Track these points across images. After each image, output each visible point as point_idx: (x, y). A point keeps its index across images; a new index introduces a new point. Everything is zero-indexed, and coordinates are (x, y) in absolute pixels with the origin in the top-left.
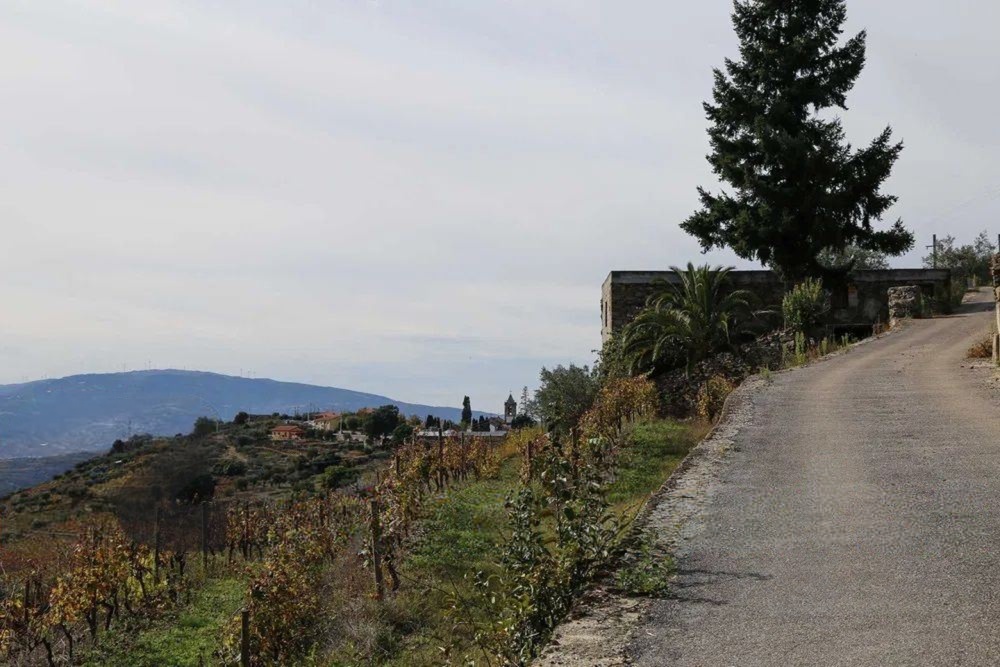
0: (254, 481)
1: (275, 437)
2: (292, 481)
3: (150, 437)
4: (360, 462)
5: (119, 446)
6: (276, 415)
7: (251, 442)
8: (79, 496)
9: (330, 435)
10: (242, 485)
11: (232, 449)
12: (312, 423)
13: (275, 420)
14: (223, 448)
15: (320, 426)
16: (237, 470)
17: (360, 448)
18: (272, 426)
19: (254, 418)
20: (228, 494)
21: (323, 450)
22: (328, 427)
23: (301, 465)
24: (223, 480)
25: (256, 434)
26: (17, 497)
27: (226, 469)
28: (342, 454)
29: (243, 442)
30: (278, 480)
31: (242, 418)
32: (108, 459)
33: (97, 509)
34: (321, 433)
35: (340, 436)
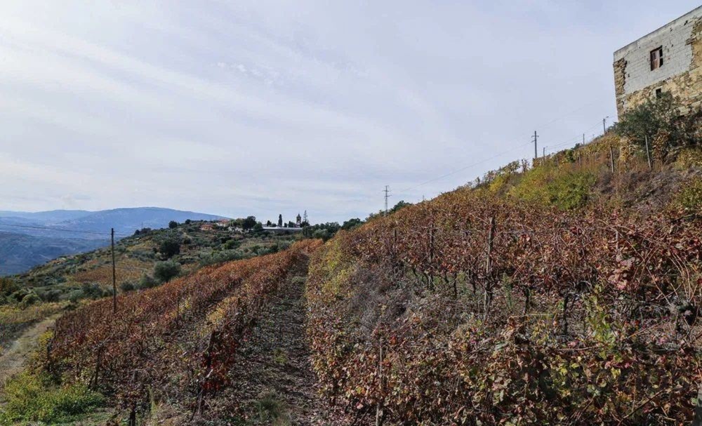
0: (195, 246)
1: (203, 229)
2: (212, 247)
3: (149, 229)
4: (240, 239)
5: (138, 232)
6: (202, 221)
7: (193, 231)
8: (123, 251)
9: (226, 229)
10: (191, 248)
11: (185, 233)
12: (218, 224)
13: (202, 223)
14: (181, 233)
15: (221, 225)
16: (187, 242)
17: (239, 233)
18: (201, 225)
19: (193, 222)
20: (185, 251)
21: (224, 235)
22: (225, 226)
23: (215, 240)
24: (182, 246)
25: (195, 228)
26: (97, 252)
27: (183, 241)
28: (232, 236)
29: (190, 231)
30: (206, 246)
31: (188, 222)
32: (133, 237)
33: (130, 257)
34: (222, 228)
35: (230, 229)
